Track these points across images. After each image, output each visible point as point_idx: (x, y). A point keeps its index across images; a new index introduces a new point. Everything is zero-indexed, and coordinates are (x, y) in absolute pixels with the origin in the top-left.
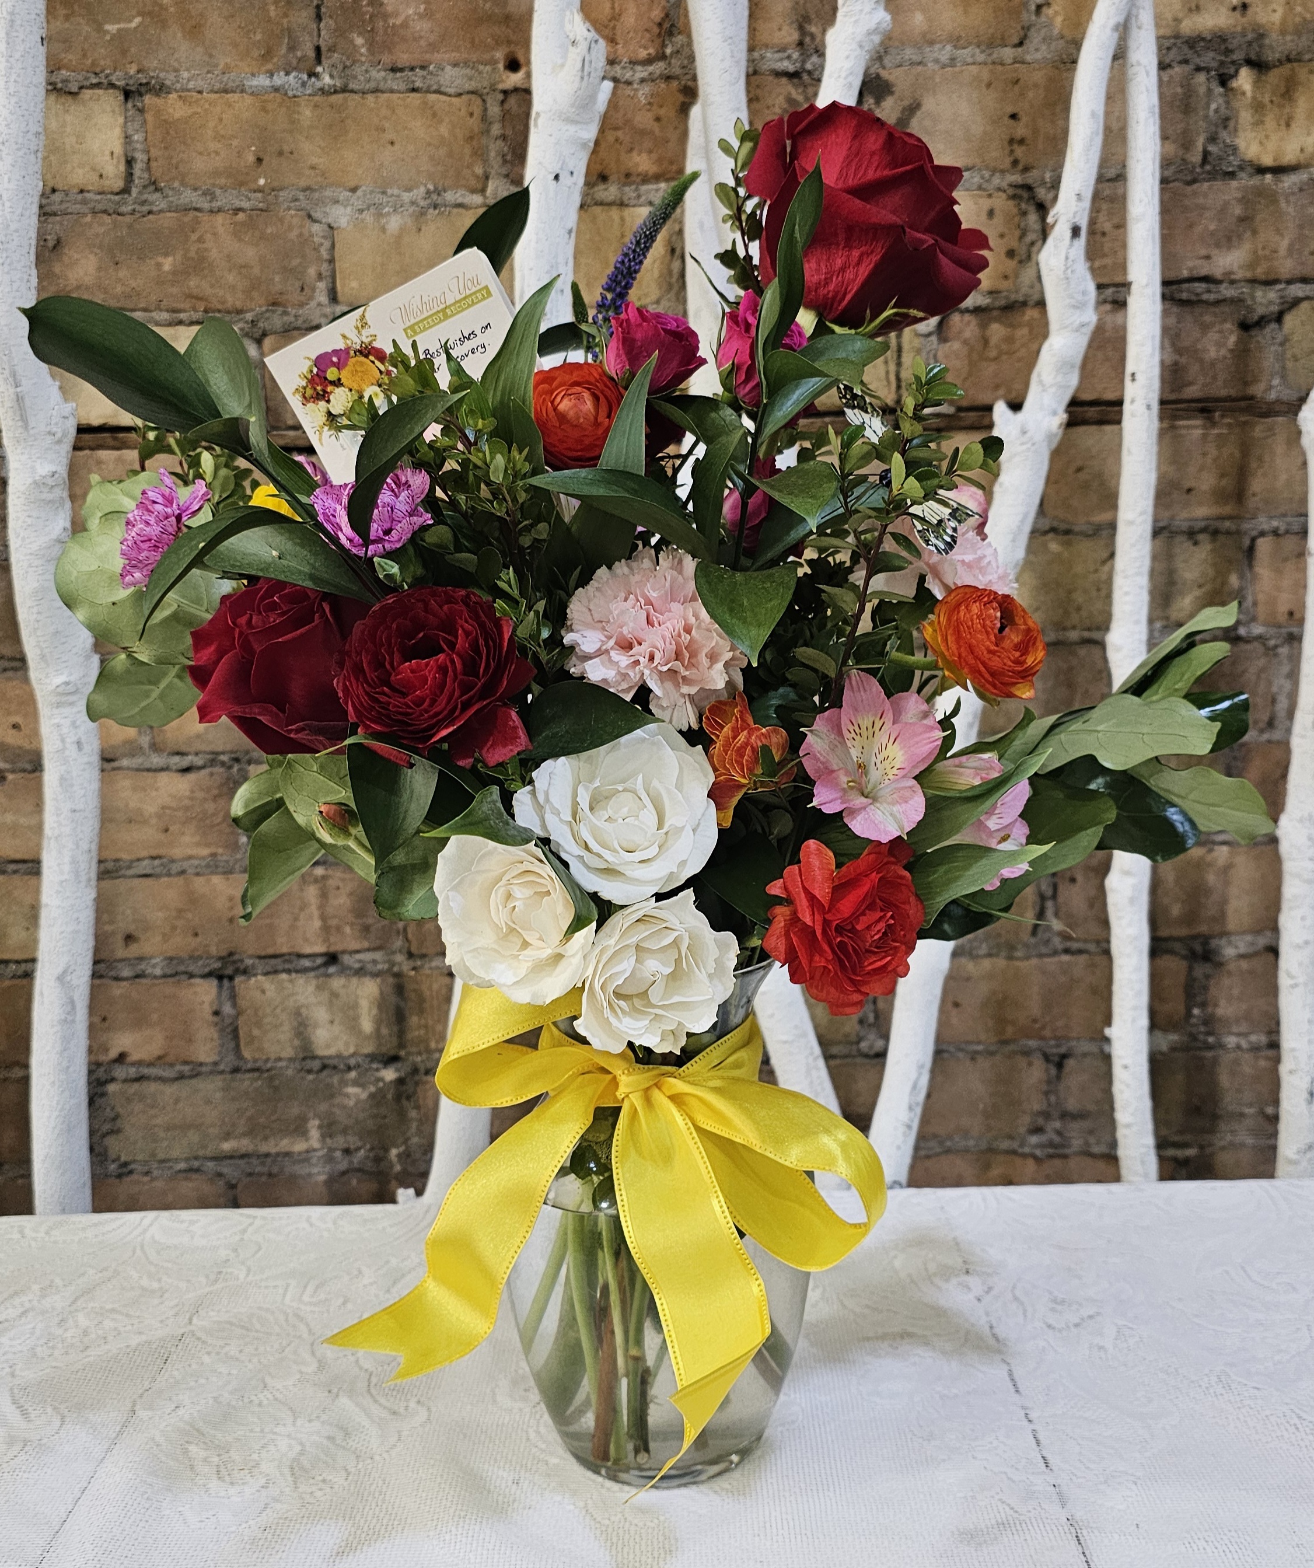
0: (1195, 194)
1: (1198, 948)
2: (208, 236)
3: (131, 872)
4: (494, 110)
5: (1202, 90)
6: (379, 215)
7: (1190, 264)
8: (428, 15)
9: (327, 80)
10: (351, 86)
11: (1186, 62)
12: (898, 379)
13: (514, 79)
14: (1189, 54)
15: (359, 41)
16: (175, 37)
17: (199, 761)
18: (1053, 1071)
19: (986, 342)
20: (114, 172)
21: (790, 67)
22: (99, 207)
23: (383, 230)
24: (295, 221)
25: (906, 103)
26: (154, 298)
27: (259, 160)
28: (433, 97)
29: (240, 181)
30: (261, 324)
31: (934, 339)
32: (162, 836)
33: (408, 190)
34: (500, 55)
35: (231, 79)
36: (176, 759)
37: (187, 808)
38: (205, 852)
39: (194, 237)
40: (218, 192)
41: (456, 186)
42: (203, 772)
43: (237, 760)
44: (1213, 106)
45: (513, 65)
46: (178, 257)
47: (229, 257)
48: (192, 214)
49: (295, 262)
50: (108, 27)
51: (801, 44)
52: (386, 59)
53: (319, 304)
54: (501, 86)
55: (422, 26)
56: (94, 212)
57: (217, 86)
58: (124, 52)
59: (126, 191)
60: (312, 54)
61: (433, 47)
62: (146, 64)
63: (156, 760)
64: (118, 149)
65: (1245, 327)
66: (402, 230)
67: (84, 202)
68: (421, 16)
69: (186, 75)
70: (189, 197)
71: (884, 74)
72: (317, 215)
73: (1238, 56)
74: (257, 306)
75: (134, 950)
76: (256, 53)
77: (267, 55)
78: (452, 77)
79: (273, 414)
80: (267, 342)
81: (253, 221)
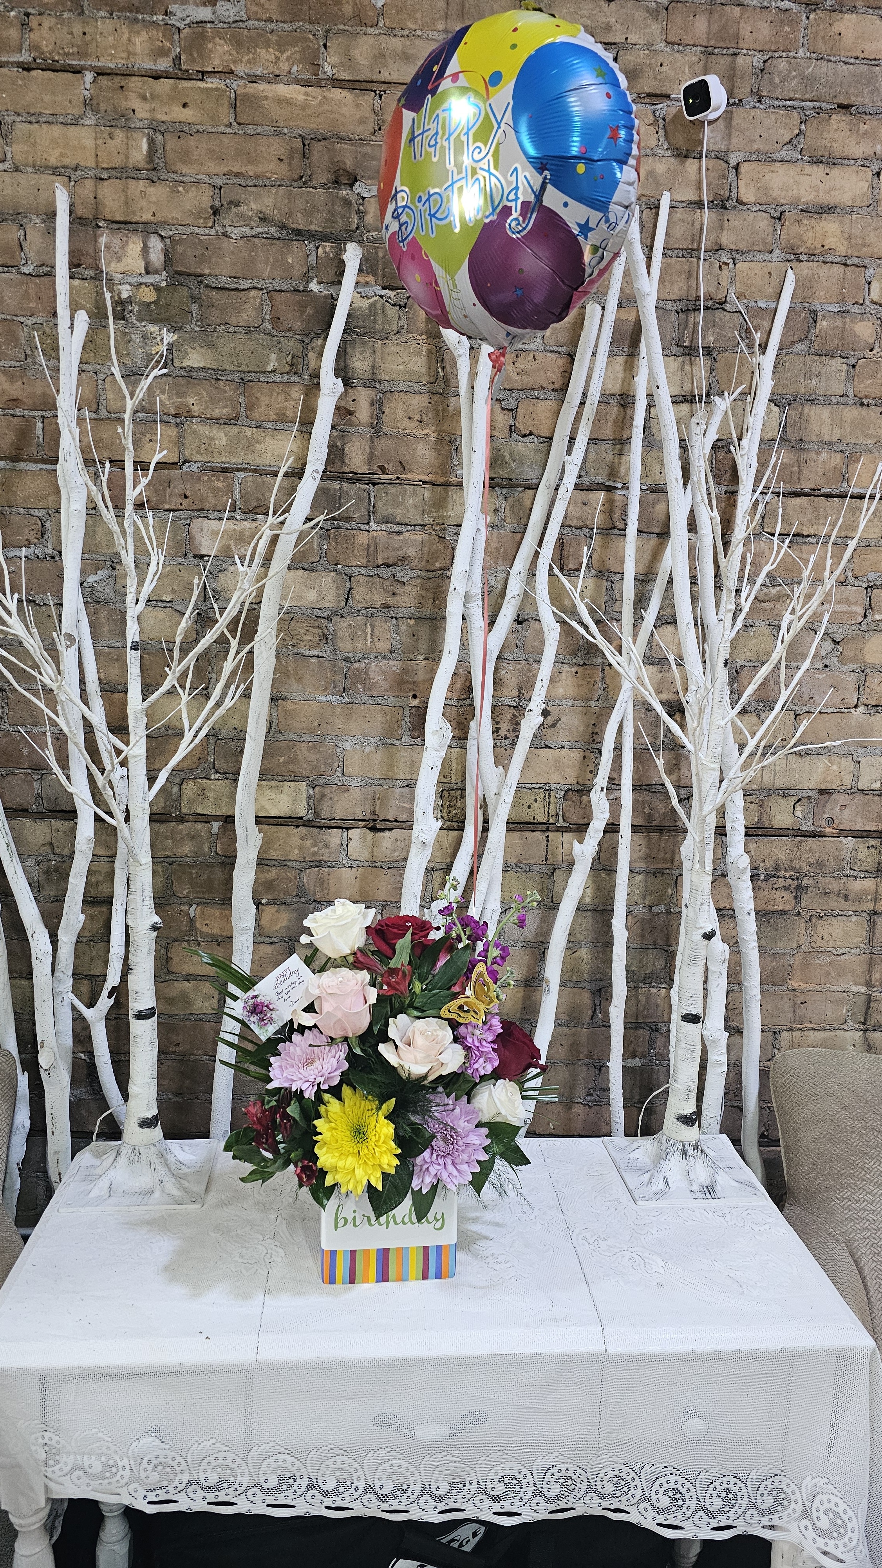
1: (653, 1027)
2: (298, 751)
4: (407, 713)
6: (362, 746)
8: (386, 679)
9: (347, 699)
10: (355, 701)
12: (549, 813)
13: (414, 702)
15: (360, 686)
16: (292, 680)
18: (598, 1071)
19: (581, 803)
21: (514, 703)
23: (363, 752)
24: (331, 746)
25: (556, 718)
26: (276, 771)
27: (320, 725)
28: (385, 708)
29: (312, 732)
30: (315, 782)
31: (562, 800)
33: (374, 738)
34: (411, 695)
35: (312, 697)
39: (293, 750)
40: (303, 735)
41: (390, 737)
45: (414, 697)
46: (286, 757)
47: (305, 758)
48: (293, 742)
49: (330, 761)
51: (519, 696)
52: (369, 693)
53: (338, 776)
54: (410, 705)
55: (383, 683)
57: (306, 699)
60: (342, 690)
61: (387, 691)
62: (280, 689)
66: (371, 752)
68: (382, 679)
69: (294, 694)
70: (292, 736)
72: (340, 745)
74: (315, 776)
76: (321, 688)
77: (326, 688)
78: (391, 700)
79: (317, 815)
80: (317, 789)
81: (315, 746)
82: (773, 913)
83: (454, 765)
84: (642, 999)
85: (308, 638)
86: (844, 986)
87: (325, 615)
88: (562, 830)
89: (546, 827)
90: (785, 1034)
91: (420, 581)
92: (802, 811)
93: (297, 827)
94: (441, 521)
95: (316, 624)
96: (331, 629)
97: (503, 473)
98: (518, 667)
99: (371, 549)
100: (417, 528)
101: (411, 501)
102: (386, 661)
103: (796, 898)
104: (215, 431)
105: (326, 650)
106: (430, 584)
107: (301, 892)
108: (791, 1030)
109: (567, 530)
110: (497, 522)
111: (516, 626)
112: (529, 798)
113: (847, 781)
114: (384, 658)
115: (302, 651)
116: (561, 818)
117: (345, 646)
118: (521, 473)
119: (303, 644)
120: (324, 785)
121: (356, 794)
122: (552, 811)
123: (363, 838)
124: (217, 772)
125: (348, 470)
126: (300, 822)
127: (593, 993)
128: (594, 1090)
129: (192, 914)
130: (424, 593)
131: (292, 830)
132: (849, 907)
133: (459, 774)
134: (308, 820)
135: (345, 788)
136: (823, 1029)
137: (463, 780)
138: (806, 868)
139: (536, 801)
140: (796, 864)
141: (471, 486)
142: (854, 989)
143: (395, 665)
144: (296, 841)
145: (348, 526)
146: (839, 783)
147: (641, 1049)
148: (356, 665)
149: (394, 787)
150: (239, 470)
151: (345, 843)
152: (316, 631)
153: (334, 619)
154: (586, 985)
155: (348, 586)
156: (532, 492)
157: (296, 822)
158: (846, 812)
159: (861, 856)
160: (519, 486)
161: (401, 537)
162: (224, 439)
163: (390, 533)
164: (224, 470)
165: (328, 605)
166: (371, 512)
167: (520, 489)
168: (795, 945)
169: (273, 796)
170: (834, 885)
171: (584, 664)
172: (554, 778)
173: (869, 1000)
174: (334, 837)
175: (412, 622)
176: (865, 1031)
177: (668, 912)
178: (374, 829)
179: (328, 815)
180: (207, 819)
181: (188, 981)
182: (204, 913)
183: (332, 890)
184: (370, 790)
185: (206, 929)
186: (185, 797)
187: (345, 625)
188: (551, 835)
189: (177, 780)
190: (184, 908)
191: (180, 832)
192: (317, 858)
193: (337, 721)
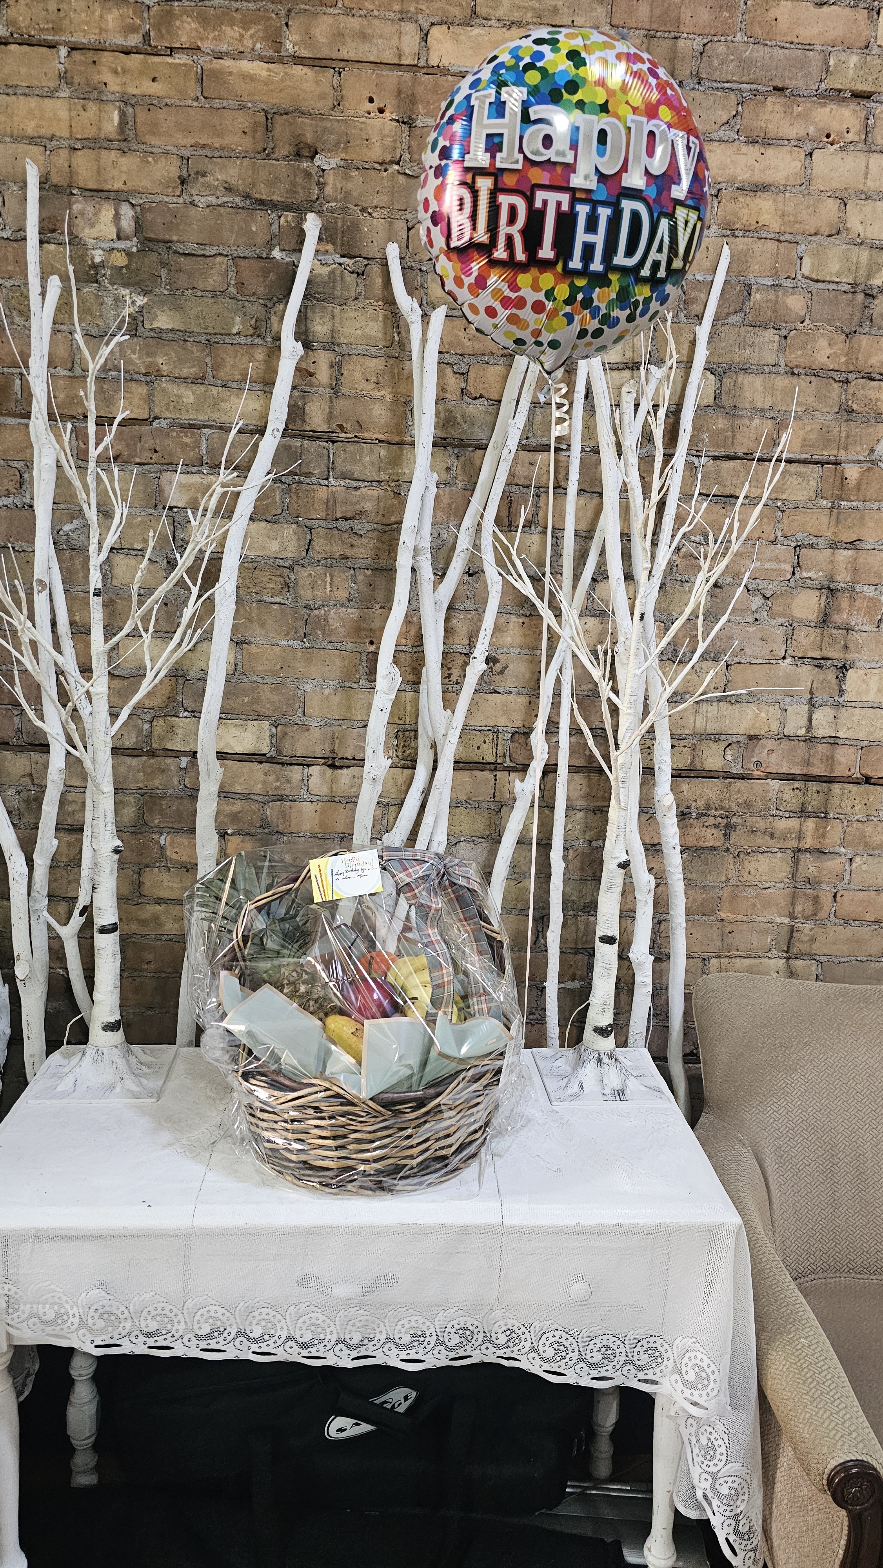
2: (262, 692)
4: (364, 658)
6: (322, 689)
8: (343, 626)
9: (307, 644)
10: (315, 646)
12: (496, 753)
13: (372, 648)
15: (319, 632)
16: (256, 626)
19: (526, 744)
20: (230, 669)
21: (464, 651)
23: (323, 694)
24: (292, 688)
25: (504, 665)
27: (282, 668)
28: (343, 652)
29: (274, 674)
30: (277, 722)
31: (509, 741)
33: (333, 681)
34: (368, 641)
35: (274, 641)
39: (257, 691)
40: (266, 677)
41: (349, 681)
45: (372, 643)
46: (252, 697)
47: (268, 699)
48: (256, 684)
49: (291, 702)
52: (328, 639)
53: (299, 716)
54: (367, 651)
55: (341, 630)
57: (269, 643)
59: (234, 675)
60: (303, 635)
61: (344, 636)
62: (245, 634)
64: (233, 662)
66: (330, 694)
68: (341, 626)
69: (257, 639)
70: (255, 678)
71: (497, 656)
72: (301, 687)
74: (277, 715)
76: (283, 633)
77: (288, 634)
78: (349, 646)
79: (279, 752)
80: (279, 728)
81: (277, 688)
82: (703, 848)
83: (409, 708)
84: (582, 926)
85: (271, 586)
86: (768, 917)
87: (287, 564)
88: (509, 770)
89: (494, 767)
90: (714, 961)
91: (376, 533)
92: (732, 755)
93: (261, 763)
94: (396, 478)
95: (278, 573)
96: (293, 577)
97: (455, 433)
98: (469, 616)
99: (330, 503)
100: (374, 484)
101: (368, 459)
102: (344, 609)
103: (725, 835)
104: (183, 390)
105: (287, 598)
106: (386, 537)
107: (265, 824)
108: (719, 956)
109: (514, 489)
110: (449, 480)
111: (466, 577)
112: (478, 739)
113: (775, 727)
114: (342, 605)
115: (265, 598)
116: (507, 759)
117: (306, 594)
118: (472, 433)
119: (265, 591)
120: (286, 724)
121: (316, 733)
122: (500, 753)
123: (323, 774)
124: (186, 710)
125: (308, 428)
126: (263, 759)
127: (536, 920)
128: (537, 1009)
129: (162, 843)
130: (379, 545)
131: (255, 766)
132: (774, 844)
133: (413, 716)
134: (272, 757)
135: (306, 728)
136: (749, 957)
137: (417, 723)
138: (735, 808)
139: (485, 742)
140: (726, 804)
141: (421, 446)
142: (778, 920)
143: (353, 613)
144: (259, 776)
145: (308, 481)
146: (767, 729)
147: (580, 973)
148: (316, 612)
149: (352, 727)
150: (205, 427)
151: (306, 779)
152: (278, 579)
153: (296, 568)
155: (309, 537)
156: (481, 452)
157: (259, 758)
158: (774, 758)
159: (786, 797)
160: (470, 446)
161: (358, 493)
162: (192, 397)
163: (348, 488)
164: (192, 427)
165: (290, 555)
166: (331, 468)
167: (471, 449)
168: (724, 879)
169: (238, 734)
170: (761, 824)
171: (531, 615)
172: (502, 721)
173: (792, 930)
174: (296, 773)
175: (369, 572)
176: (788, 959)
178: (333, 766)
179: (290, 753)
180: (177, 754)
181: (159, 904)
182: (173, 841)
183: (294, 822)
184: (329, 729)
185: (175, 856)
186: (155, 733)
187: (306, 574)
188: (498, 774)
189: (148, 717)
190: (155, 836)
191: (151, 766)
192: (279, 793)
193: (298, 665)
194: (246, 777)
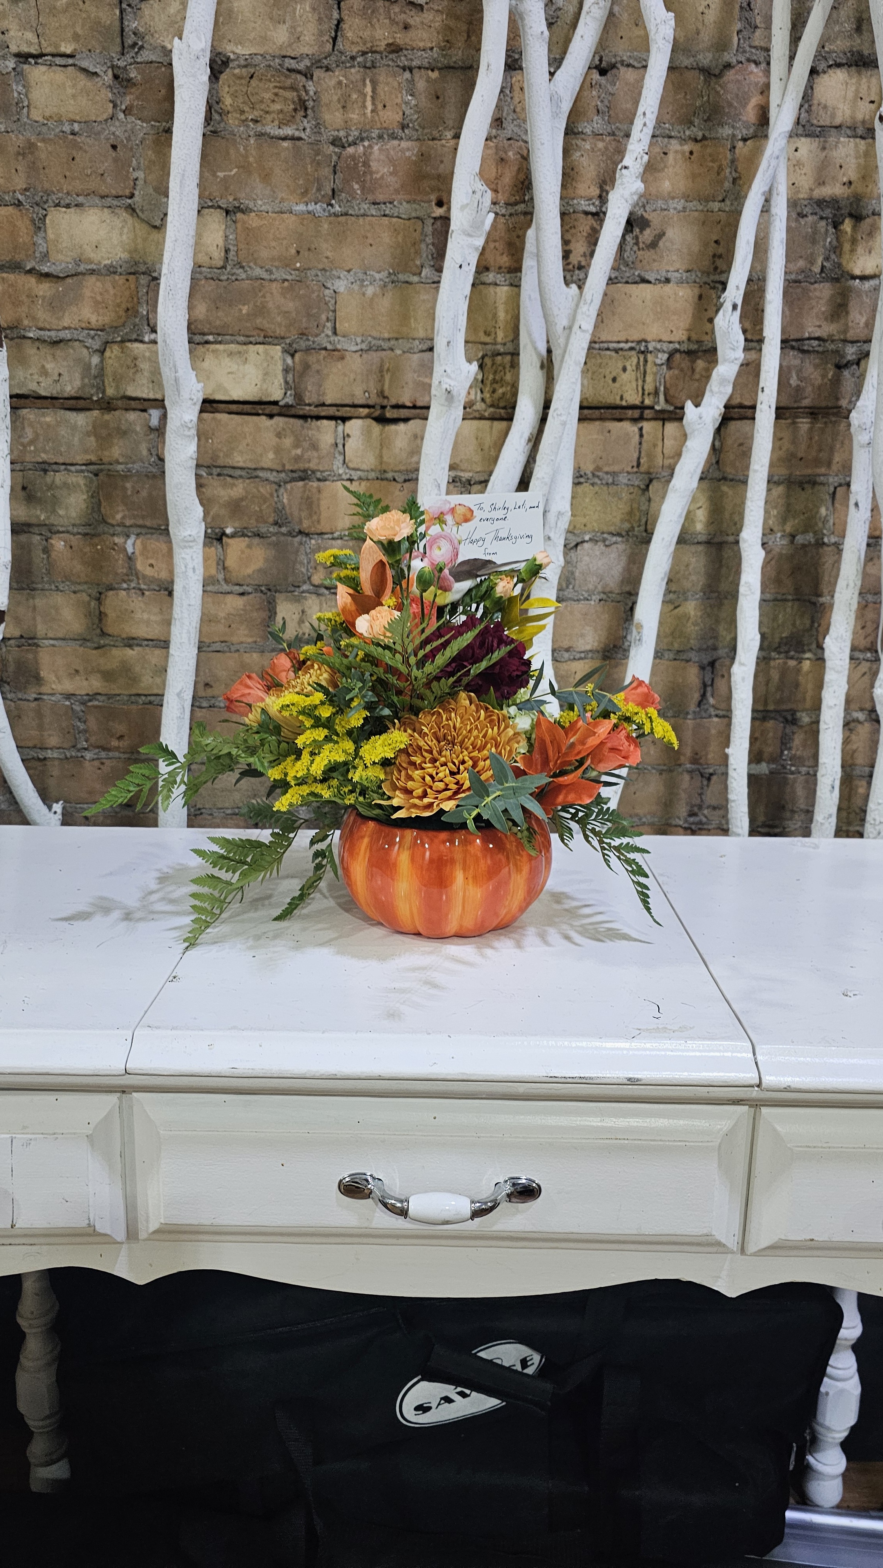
0: (815, 289)
1: (789, 718)
2: (268, 295)
3: (210, 649)
4: (429, 229)
5: (823, 230)
6: (362, 286)
7: (810, 330)
8: (394, 173)
9: (337, 208)
10: (350, 212)
11: (816, 214)
12: (643, 389)
13: (439, 212)
14: (818, 210)
15: (356, 186)
16: (256, 181)
17: (249, 589)
18: (705, 783)
19: (693, 370)
20: (218, 256)
21: (593, 209)
22: (209, 276)
23: (364, 294)
24: (315, 288)
25: (657, 232)
26: (237, 328)
27: (298, 252)
28: (395, 220)
29: (287, 264)
30: (294, 345)
31: (664, 367)
32: (227, 629)
33: (379, 272)
34: (433, 197)
35: (285, 206)
36: (237, 587)
37: (240, 615)
38: (250, 640)
39: (260, 294)
40: (274, 270)
41: (404, 271)
42: (251, 596)
43: (269, 590)
44: (829, 240)
45: (440, 204)
46: (251, 305)
47: (278, 307)
48: (259, 282)
49: (315, 311)
50: (219, 174)
51: (600, 197)
52: (370, 198)
53: (327, 336)
54: (434, 215)
56: (206, 278)
57: (277, 209)
58: (227, 189)
59: (224, 267)
60: (330, 193)
61: (397, 191)
62: (239, 195)
63: (226, 588)
64: (221, 242)
65: (839, 367)
66: (375, 294)
67: (201, 273)
68: (391, 174)
69: (260, 202)
70: (258, 272)
71: (646, 215)
72: (329, 285)
73: (845, 211)
74: (293, 335)
75: (210, 692)
76: (299, 192)
77: (305, 193)
78: (404, 209)
79: (298, 397)
80: (297, 356)
81: (293, 286)
83: (501, 315)
85: (277, 107)
87: (301, 66)
88: (663, 421)
89: (639, 413)
93: (271, 416)
95: (288, 82)
96: (311, 89)
98: (601, 145)
102: (396, 142)
105: (303, 128)
107: (281, 518)
111: (595, 75)
112: (614, 364)
114: (393, 137)
115: (268, 131)
116: (662, 398)
117: (333, 118)
119: (269, 118)
120: (308, 350)
121: (355, 363)
122: (649, 387)
123: (368, 433)
124: (152, 331)
126: (275, 409)
127: (702, 668)
128: (701, 806)
129: (130, 550)
130: (452, 23)
131: (263, 421)
133: (510, 328)
134: (287, 406)
135: (339, 355)
139: (624, 369)
143: (407, 148)
144: (269, 438)
147: (770, 749)
148: (351, 150)
149: (410, 351)
151: (340, 441)
152: (287, 94)
153: (318, 73)
154: (693, 655)
155: (336, 15)
157: (269, 409)
165: (306, 50)
169: (234, 367)
171: (704, 138)
172: (653, 333)
174: (326, 432)
175: (435, 75)
177: (820, 544)
178: (382, 420)
179: (314, 398)
180: (143, 405)
181: (130, 646)
182: (145, 548)
183: (324, 515)
184: (375, 356)
185: (149, 572)
186: (109, 371)
187: (333, 83)
188: (647, 426)
189: (96, 344)
190: (116, 540)
191: (106, 425)
192: (301, 466)
193: (324, 246)
194: (249, 440)
